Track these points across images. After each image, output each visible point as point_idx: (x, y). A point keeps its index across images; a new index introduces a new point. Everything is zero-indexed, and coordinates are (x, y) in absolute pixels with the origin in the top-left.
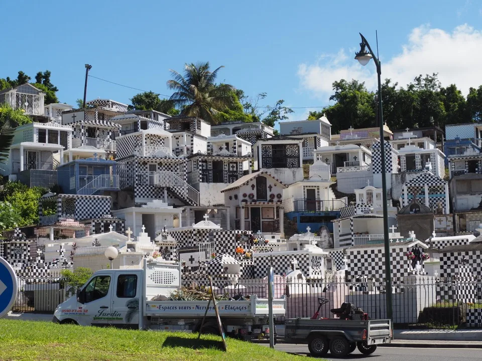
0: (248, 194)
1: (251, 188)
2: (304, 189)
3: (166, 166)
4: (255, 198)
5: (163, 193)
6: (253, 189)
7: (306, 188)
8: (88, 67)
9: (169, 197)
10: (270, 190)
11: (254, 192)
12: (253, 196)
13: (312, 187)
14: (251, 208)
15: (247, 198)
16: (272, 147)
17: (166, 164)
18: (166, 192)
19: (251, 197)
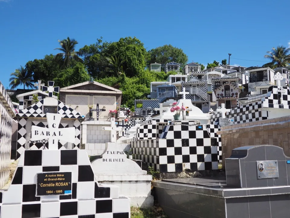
0: (220, 94)
1: (222, 91)
2: (261, 90)
3: (201, 86)
4: (224, 96)
5: (193, 97)
6: (223, 92)
7: (262, 90)
8: (230, 55)
9: (196, 99)
10: (232, 91)
11: (223, 93)
12: (223, 95)
13: (265, 88)
14: (226, 101)
15: (220, 96)
16: (257, 73)
17: (201, 85)
18: (195, 97)
19: (222, 95)
